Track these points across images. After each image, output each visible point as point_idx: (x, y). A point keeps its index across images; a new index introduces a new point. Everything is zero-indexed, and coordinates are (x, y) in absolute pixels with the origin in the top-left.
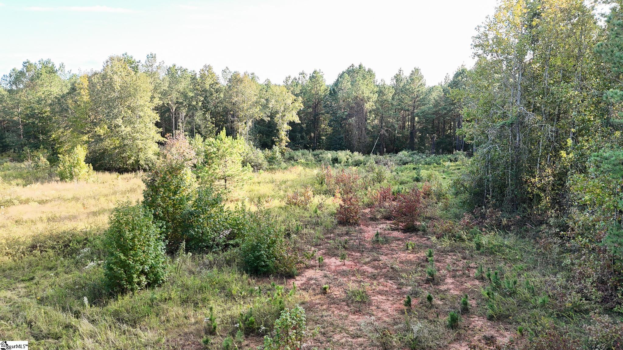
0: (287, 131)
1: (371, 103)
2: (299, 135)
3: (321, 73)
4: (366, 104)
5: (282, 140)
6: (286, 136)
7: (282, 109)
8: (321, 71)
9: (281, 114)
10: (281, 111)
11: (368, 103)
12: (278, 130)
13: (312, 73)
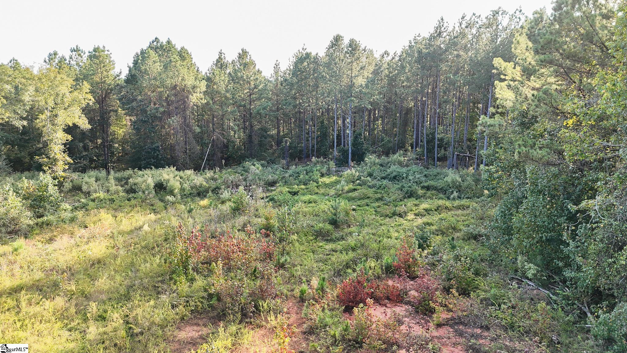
0: (65, 145)
1: (198, 95)
2: (81, 144)
3: (106, 53)
4: (191, 96)
5: (56, 160)
6: (64, 152)
7: (51, 103)
8: (106, 49)
9: (49, 114)
10: (50, 108)
11: (194, 95)
12: (46, 145)
13: (91, 50)
